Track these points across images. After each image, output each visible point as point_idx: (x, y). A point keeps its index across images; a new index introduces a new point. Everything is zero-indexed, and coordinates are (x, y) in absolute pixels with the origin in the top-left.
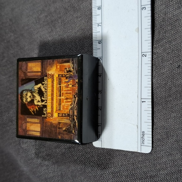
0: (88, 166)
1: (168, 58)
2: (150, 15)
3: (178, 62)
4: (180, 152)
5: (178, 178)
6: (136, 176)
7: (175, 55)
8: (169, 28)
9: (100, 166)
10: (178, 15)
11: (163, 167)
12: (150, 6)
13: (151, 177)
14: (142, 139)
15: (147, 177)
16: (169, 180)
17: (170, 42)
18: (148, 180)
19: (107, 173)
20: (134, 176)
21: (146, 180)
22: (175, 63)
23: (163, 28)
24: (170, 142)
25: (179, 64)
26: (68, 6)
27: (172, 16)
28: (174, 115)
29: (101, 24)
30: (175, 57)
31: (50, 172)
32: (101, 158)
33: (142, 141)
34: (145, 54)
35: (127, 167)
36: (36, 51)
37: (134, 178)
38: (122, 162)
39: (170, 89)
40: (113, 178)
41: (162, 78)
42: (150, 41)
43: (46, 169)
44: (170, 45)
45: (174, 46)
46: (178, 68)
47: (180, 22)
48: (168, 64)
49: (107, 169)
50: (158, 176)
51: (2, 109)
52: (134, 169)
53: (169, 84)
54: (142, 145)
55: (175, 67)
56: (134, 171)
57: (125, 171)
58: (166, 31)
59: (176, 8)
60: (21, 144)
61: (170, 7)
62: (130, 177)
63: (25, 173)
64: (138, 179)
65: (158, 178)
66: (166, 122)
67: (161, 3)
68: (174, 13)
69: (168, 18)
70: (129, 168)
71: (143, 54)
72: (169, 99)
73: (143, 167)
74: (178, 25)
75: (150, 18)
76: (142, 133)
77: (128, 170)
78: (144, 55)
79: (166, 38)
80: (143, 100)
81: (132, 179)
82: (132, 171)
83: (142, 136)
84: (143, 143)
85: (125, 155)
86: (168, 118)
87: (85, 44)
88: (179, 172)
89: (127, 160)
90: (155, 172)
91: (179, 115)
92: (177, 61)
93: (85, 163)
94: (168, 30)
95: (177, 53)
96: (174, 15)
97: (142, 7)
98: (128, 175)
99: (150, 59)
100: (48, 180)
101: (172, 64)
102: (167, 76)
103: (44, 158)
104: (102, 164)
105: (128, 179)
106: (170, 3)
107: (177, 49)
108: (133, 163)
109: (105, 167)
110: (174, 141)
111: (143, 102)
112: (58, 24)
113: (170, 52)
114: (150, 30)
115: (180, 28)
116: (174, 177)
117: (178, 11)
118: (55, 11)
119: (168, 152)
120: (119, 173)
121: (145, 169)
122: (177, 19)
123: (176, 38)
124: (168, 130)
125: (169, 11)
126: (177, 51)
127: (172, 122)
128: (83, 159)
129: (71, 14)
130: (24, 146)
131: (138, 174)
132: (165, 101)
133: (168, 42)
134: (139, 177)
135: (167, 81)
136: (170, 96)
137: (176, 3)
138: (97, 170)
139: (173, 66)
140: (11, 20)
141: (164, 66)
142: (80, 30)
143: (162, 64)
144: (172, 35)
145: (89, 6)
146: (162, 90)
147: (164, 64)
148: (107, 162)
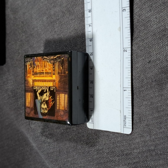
0: (79, 144)
1: (141, 54)
2: (129, 16)
3: (149, 58)
4: (149, 134)
5: (147, 156)
6: (115, 153)
7: (147, 52)
8: (143, 28)
9: (88, 144)
10: (149, 17)
11: (137, 146)
12: (129, 8)
13: (126, 155)
14: (124, 121)
15: (123, 155)
16: (140, 157)
17: (143, 40)
18: (124, 157)
19: (93, 150)
20: (113, 153)
21: (122, 157)
22: (146, 59)
23: (138, 28)
24: (142, 126)
25: (149, 59)
26: (65, 10)
27: (145, 18)
28: (145, 103)
29: (91, 25)
30: (147, 54)
31: (51, 148)
32: (89, 137)
33: (124, 123)
34: (126, 49)
35: (109, 145)
36: (42, 48)
37: (113, 155)
38: (105, 142)
39: (143, 80)
40: (97, 154)
41: (136, 72)
42: (130, 39)
43: (48, 146)
44: (143, 43)
45: (146, 44)
46: (149, 63)
47: (151, 23)
48: (141, 60)
49: (93, 147)
50: (132, 154)
51: (17, 95)
52: (114, 148)
53: (142, 76)
54: (124, 127)
55: (146, 62)
56: (114, 149)
57: (107, 149)
58: (140, 31)
59: (148, 11)
60: (31, 125)
61: (143, 10)
62: (110, 154)
63: (34, 148)
64: (117, 156)
65: (132, 156)
66: (139, 109)
67: (136, 6)
68: (147, 15)
69: (142, 19)
70: (110, 147)
71: (124, 49)
72: (142, 90)
73: (121, 146)
74: (150, 26)
75: (129, 18)
76: (124, 117)
77: (110, 148)
78: (125, 51)
79: (140, 37)
80: (124, 89)
81: (111, 155)
82: (112, 149)
83: (124, 119)
84: (125, 126)
85: (107, 135)
86: (141, 105)
87: (77, 42)
88: (149, 151)
89: (109, 140)
90: (130, 151)
91: (149, 103)
92: (148, 56)
93: (77, 141)
94: (142, 30)
95: (148, 49)
96: (146, 17)
97: (123, 9)
98: (109, 152)
99: (130, 54)
100: (49, 154)
101: (144, 60)
102: (141, 70)
103: (47, 136)
104: (90, 143)
105: (109, 156)
106: (144, 6)
107: (148, 47)
108: (113, 142)
109: (91, 145)
110: (145, 125)
111: (124, 90)
112: (56, 25)
113: (143, 49)
114: (129, 29)
115: (151, 28)
116: (144, 156)
117: (150, 13)
118: (54, 14)
119: (140, 134)
120: (102, 151)
121: (123, 148)
122: (149, 20)
123: (147, 37)
124: (140, 116)
125: (142, 14)
126: (148, 48)
127: (144, 109)
128: (76, 138)
129: (67, 17)
130: (33, 126)
131: (117, 151)
132: (139, 91)
133: (141, 40)
134: (117, 154)
135: (140, 74)
136: (142, 87)
137: (148, 6)
138: (85, 147)
139: (145, 61)
140: (22, 22)
141: (138, 61)
142: (74, 30)
143: (136, 60)
144: (145, 35)
145: (81, 9)
146: (136, 82)
147: (138, 59)
148: (94, 141)
